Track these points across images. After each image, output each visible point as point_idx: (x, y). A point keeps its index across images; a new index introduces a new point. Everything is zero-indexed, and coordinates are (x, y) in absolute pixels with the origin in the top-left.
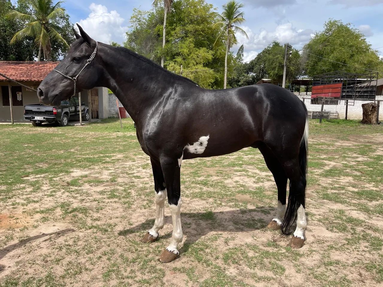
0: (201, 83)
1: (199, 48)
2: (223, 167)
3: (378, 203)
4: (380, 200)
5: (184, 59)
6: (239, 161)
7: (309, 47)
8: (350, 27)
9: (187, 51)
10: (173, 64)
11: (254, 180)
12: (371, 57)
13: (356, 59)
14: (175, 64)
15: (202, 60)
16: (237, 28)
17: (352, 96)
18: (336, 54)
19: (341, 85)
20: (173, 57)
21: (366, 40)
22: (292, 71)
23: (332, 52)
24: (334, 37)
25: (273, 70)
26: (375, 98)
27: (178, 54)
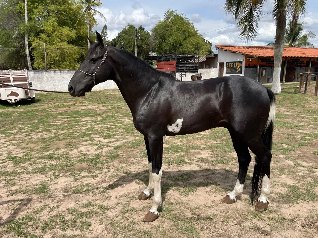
0: (67, 59)
1: (62, 27)
2: (74, 138)
3: (178, 154)
4: (180, 153)
5: (49, 36)
6: (90, 132)
7: (155, 30)
8: (183, 16)
9: (51, 29)
10: (38, 41)
11: (96, 147)
12: (198, 40)
13: (188, 41)
14: (40, 40)
15: (66, 38)
16: (95, 10)
17: (184, 70)
18: (174, 37)
19: (175, 62)
20: (38, 33)
21: (194, 27)
22: (144, 49)
23: (172, 36)
24: (172, 23)
25: (130, 48)
26: (198, 71)
27: (42, 32)
